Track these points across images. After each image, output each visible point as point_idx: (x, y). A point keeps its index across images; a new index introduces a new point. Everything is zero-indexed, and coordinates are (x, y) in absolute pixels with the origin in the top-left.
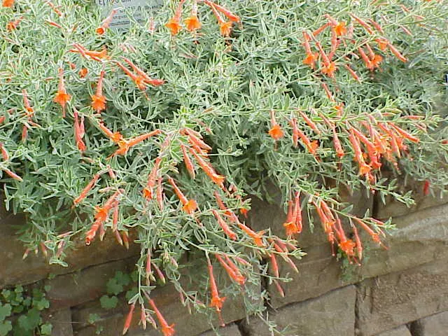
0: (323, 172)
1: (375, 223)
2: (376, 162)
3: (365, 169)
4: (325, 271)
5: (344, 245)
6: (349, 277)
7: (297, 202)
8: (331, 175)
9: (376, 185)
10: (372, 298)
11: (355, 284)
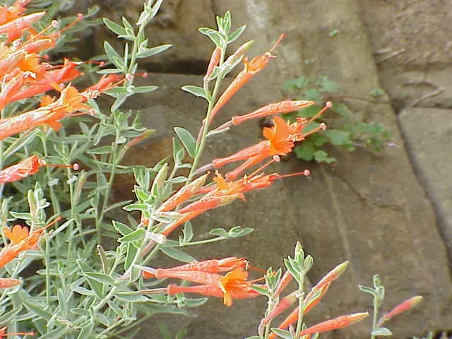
0: (95, 208)
1: (218, 70)
2: (62, 71)
3: (71, 101)
4: (363, 192)
5: (277, 146)
6: (377, 129)
7: (168, 273)
8: (105, 187)
9: (123, 68)
10: (429, 67)
11: (397, 111)
